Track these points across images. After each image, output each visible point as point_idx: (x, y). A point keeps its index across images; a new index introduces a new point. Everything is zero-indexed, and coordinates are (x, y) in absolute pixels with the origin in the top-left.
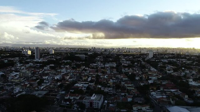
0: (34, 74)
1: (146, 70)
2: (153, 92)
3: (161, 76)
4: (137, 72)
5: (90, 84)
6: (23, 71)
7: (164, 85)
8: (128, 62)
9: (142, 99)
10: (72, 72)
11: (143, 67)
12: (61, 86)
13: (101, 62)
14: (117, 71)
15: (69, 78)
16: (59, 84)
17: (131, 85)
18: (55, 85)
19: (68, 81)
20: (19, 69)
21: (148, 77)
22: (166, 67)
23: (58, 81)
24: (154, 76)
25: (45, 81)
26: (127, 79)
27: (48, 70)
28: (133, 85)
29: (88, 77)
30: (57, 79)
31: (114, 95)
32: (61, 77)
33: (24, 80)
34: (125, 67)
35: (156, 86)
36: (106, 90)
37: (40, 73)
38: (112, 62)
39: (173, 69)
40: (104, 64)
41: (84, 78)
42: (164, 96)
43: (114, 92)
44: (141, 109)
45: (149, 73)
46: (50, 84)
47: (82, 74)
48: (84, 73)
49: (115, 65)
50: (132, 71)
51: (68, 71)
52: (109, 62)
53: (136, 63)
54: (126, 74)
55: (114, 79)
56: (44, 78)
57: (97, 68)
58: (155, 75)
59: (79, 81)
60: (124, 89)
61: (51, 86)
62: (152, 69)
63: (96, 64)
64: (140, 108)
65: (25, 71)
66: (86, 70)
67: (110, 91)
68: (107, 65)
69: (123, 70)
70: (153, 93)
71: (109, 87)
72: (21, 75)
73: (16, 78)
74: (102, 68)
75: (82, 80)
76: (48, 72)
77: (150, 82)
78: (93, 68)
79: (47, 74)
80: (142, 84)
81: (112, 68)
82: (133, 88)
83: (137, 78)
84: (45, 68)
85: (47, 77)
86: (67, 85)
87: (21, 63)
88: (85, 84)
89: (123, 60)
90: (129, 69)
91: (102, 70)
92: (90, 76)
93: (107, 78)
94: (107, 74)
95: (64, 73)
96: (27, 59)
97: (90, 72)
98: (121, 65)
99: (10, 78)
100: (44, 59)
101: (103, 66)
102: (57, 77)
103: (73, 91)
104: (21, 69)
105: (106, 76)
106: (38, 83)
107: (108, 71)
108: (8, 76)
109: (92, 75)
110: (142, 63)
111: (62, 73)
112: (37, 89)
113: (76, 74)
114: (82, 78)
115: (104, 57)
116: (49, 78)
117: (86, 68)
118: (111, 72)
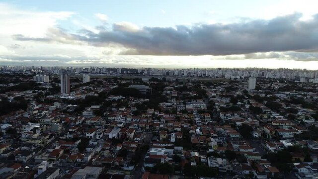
0: (66, 126)
2: (303, 168)
3: (300, 131)
4: (250, 119)
5: (176, 148)
6: (46, 120)
8: (224, 100)
10: (136, 122)
11: (255, 111)
12: (123, 153)
13: (177, 98)
14: (212, 118)
15: (135, 136)
16: (119, 148)
17: (251, 150)
18: (111, 152)
19: (133, 142)
20: (38, 116)
21: (277, 132)
22: (297, 111)
23: (115, 142)
24: (288, 131)
25: (91, 142)
26: (238, 136)
27: (91, 118)
29: (169, 133)
30: (113, 138)
32: (121, 134)
33: (50, 140)
34: (223, 110)
36: (214, 164)
37: (77, 123)
38: (195, 98)
39: (313, 116)
40: (185, 104)
41: (162, 136)
43: (229, 168)
45: (273, 124)
46: (103, 150)
47: (155, 126)
48: (157, 124)
50: (240, 118)
51: (127, 119)
52: (191, 99)
53: (239, 103)
54: (232, 124)
55: (214, 135)
56: (88, 135)
57: (174, 111)
58: (286, 127)
59: (155, 141)
61: (106, 153)
62: (275, 115)
63: (169, 104)
65: (49, 120)
66: (159, 118)
67: (221, 166)
68: (190, 107)
69: (222, 116)
70: (303, 170)
72: (44, 130)
73: (36, 135)
74: (183, 112)
75: (159, 139)
76: (93, 122)
77: (285, 143)
78: (167, 112)
79: (91, 128)
81: (201, 112)
82: (260, 158)
83: (256, 135)
84: (85, 113)
85: (93, 134)
86: (134, 151)
87: (38, 102)
88: (167, 148)
89: (213, 95)
90: (233, 115)
91: (185, 115)
92: (170, 130)
93: (201, 133)
94: (198, 126)
95: (121, 125)
96: (47, 94)
97: (166, 122)
98: (214, 105)
99: (24, 136)
100: (77, 94)
101: (184, 108)
102: (113, 134)
103: (151, 165)
104: (40, 115)
105: (198, 130)
106: (79, 146)
107: (197, 119)
108: (20, 131)
109: (173, 127)
110: (250, 101)
111: (118, 125)
112: (79, 160)
113: (143, 126)
114: (158, 136)
115: (176, 89)
116: (98, 136)
117: (156, 113)
118: (203, 119)
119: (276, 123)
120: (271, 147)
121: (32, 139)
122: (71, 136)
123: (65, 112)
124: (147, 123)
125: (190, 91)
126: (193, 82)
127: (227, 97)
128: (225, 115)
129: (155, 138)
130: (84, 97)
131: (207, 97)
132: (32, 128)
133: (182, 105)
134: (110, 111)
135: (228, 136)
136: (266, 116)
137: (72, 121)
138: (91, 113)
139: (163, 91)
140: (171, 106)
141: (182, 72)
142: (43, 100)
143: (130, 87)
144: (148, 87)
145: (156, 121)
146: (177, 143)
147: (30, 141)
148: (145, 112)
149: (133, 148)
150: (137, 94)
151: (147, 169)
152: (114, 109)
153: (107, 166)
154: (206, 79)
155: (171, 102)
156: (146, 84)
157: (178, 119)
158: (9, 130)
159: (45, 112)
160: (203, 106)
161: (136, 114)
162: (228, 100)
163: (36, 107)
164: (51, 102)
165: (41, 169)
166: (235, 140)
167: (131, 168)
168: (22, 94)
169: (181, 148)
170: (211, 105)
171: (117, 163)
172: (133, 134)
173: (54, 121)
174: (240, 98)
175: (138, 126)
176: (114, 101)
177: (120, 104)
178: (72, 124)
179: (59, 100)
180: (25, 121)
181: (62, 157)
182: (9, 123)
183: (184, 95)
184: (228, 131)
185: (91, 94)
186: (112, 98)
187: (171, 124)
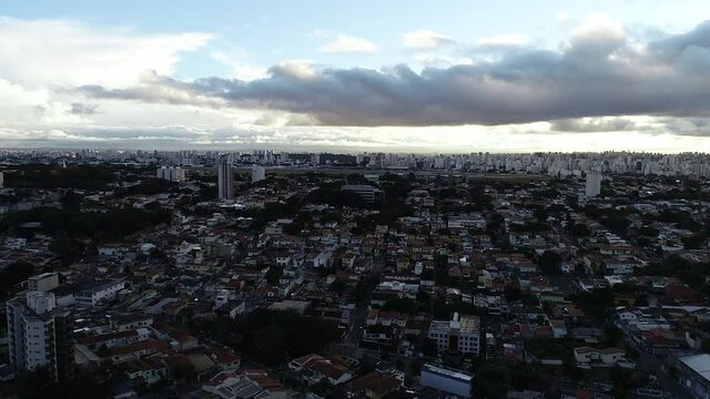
0: (241, 248)
1: (592, 240)
2: (628, 313)
3: (645, 263)
4: (562, 245)
5: (422, 282)
6: (210, 239)
7: (659, 293)
8: (523, 213)
9: (598, 332)
10: (357, 245)
11: (576, 231)
12: (338, 287)
13: (433, 210)
14: (494, 242)
15: (355, 264)
16: (330, 280)
17: (550, 290)
18: (319, 286)
19: (354, 274)
20: (193, 233)
21: (603, 265)
22: (658, 233)
23: (323, 271)
24: (623, 262)
25: (285, 272)
26: (534, 269)
27: (281, 238)
28: (556, 288)
29: (413, 263)
30: (321, 266)
31: (507, 317)
32: (331, 260)
33: (221, 268)
34: (517, 229)
35: (634, 294)
36: (480, 301)
37: (259, 245)
38: (468, 210)
39: (684, 240)
40: (446, 219)
41: (400, 265)
42: (663, 326)
43: (505, 309)
44: (600, 361)
45: (603, 252)
46: (305, 282)
47: (389, 252)
48: (393, 249)
49: (481, 222)
50: (544, 243)
51: (343, 240)
52: (458, 211)
53: (550, 218)
54: (528, 253)
55: (491, 268)
56: (280, 261)
57: (426, 231)
58: (622, 257)
59: (389, 273)
60: (531, 301)
61: (311, 286)
62: (612, 238)
63: (417, 219)
64: (596, 357)
65: (212, 239)
66: (396, 240)
67: (492, 305)
68: (455, 224)
69: (512, 240)
70: (628, 315)
71: (487, 292)
72: (209, 253)
73: (199, 259)
74: (442, 232)
75: (396, 270)
76: (284, 243)
77: (612, 280)
78: (411, 231)
79: (282, 251)
80: (585, 288)
81: (474, 231)
82: (562, 299)
83: (566, 268)
84: (268, 230)
85: (288, 260)
86: (354, 284)
87: (186, 213)
88: (407, 282)
89: (503, 204)
90: (534, 237)
91: (445, 237)
92: (414, 257)
93: (469, 264)
94: (465, 253)
95: (333, 249)
96: (196, 200)
97: (410, 246)
98: (503, 221)
99: (179, 260)
100: (248, 201)
101: (443, 226)
102: (320, 260)
103: (381, 303)
104: (196, 232)
105: (464, 259)
106: (267, 276)
107: (465, 244)
108: (171, 253)
109: (420, 255)
110: (572, 215)
111: (328, 249)
112: (271, 294)
113: (369, 250)
114: (394, 265)
115: (433, 194)
116: (295, 262)
117: (391, 233)
118: (476, 245)
119: (608, 250)
120: (586, 284)
121: (193, 264)
122: (253, 262)
123: (234, 228)
124: (375, 246)
125: (461, 198)
126: (471, 182)
127: (529, 207)
128: (518, 238)
129: (389, 268)
130: (261, 205)
131: (491, 208)
132: (189, 250)
133: (440, 221)
134: (312, 228)
135: (516, 270)
136: (593, 240)
137: (249, 242)
138: (280, 230)
139: (406, 197)
140: (420, 223)
141: (453, 163)
142: (192, 209)
143: (343, 188)
144: (377, 190)
145: (391, 244)
146: (426, 275)
147: (191, 268)
148: (373, 231)
149: (353, 281)
150: (356, 201)
151: (375, 307)
152: (317, 225)
153: (315, 303)
154: (503, 176)
155: (421, 217)
156: (373, 184)
157: (430, 243)
158: (154, 253)
159: (202, 227)
160: (481, 223)
161: (356, 232)
162: (530, 214)
163: (185, 220)
164: (208, 213)
165: (221, 299)
166: (527, 276)
167: (351, 306)
168: (152, 199)
169: (430, 283)
170: (496, 222)
171: (329, 299)
172: (352, 261)
173: (220, 241)
174: (557, 210)
175: (361, 251)
176: (316, 212)
177: (326, 218)
178: (251, 246)
179: (220, 210)
180: (175, 241)
181: (244, 290)
182: (149, 242)
183: (447, 203)
184: (517, 262)
185: (273, 200)
186: (312, 207)
187: (417, 250)
